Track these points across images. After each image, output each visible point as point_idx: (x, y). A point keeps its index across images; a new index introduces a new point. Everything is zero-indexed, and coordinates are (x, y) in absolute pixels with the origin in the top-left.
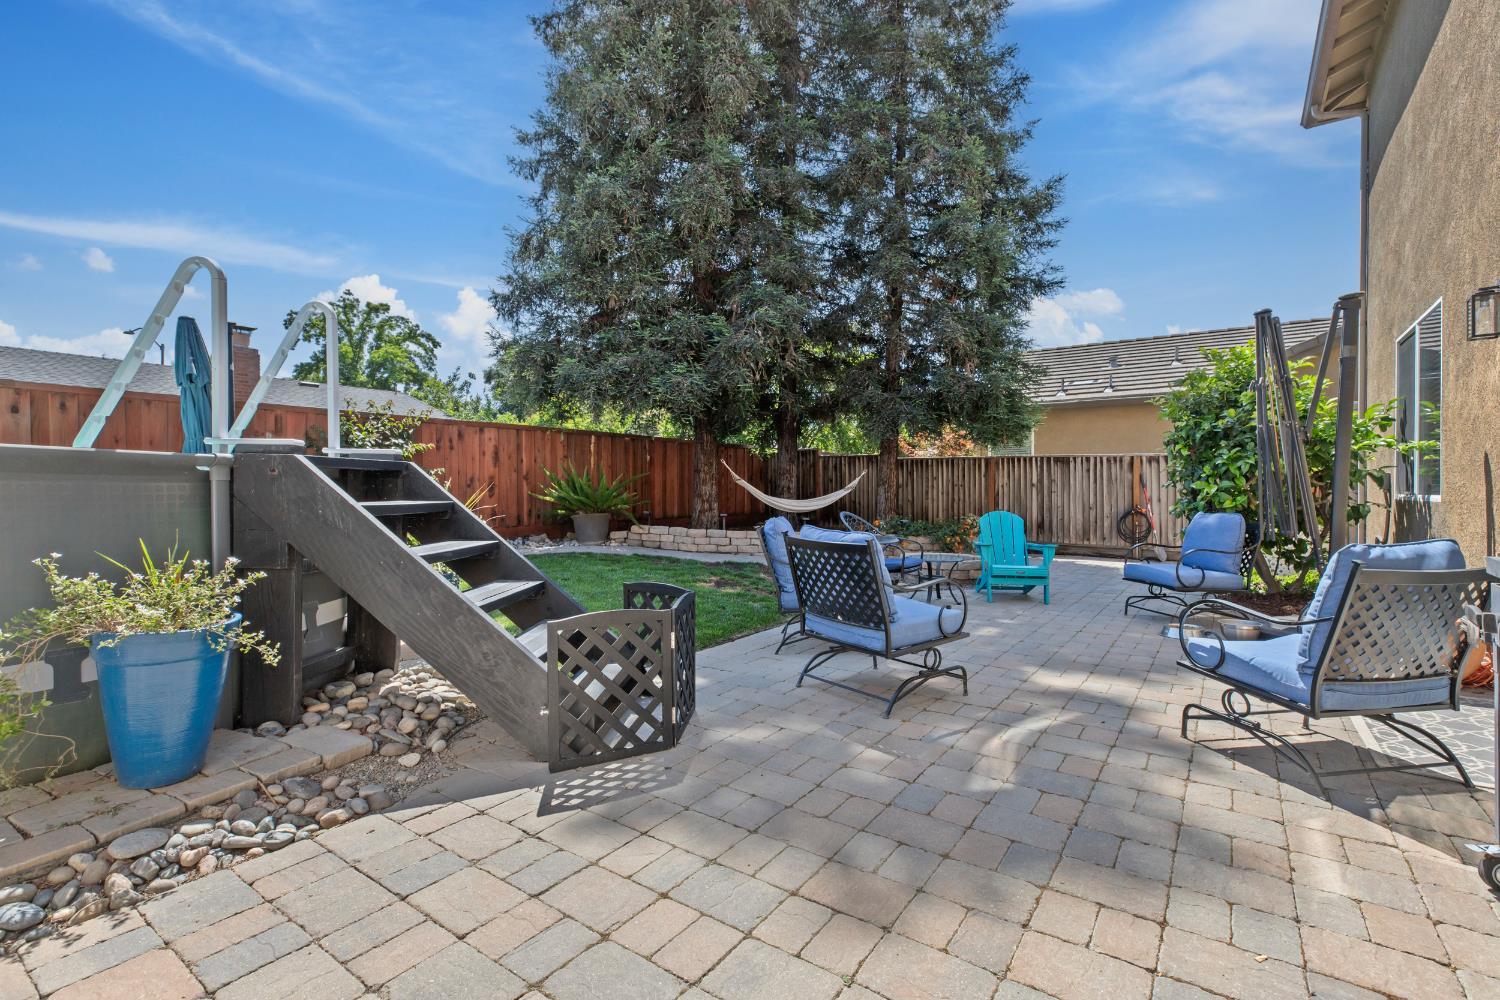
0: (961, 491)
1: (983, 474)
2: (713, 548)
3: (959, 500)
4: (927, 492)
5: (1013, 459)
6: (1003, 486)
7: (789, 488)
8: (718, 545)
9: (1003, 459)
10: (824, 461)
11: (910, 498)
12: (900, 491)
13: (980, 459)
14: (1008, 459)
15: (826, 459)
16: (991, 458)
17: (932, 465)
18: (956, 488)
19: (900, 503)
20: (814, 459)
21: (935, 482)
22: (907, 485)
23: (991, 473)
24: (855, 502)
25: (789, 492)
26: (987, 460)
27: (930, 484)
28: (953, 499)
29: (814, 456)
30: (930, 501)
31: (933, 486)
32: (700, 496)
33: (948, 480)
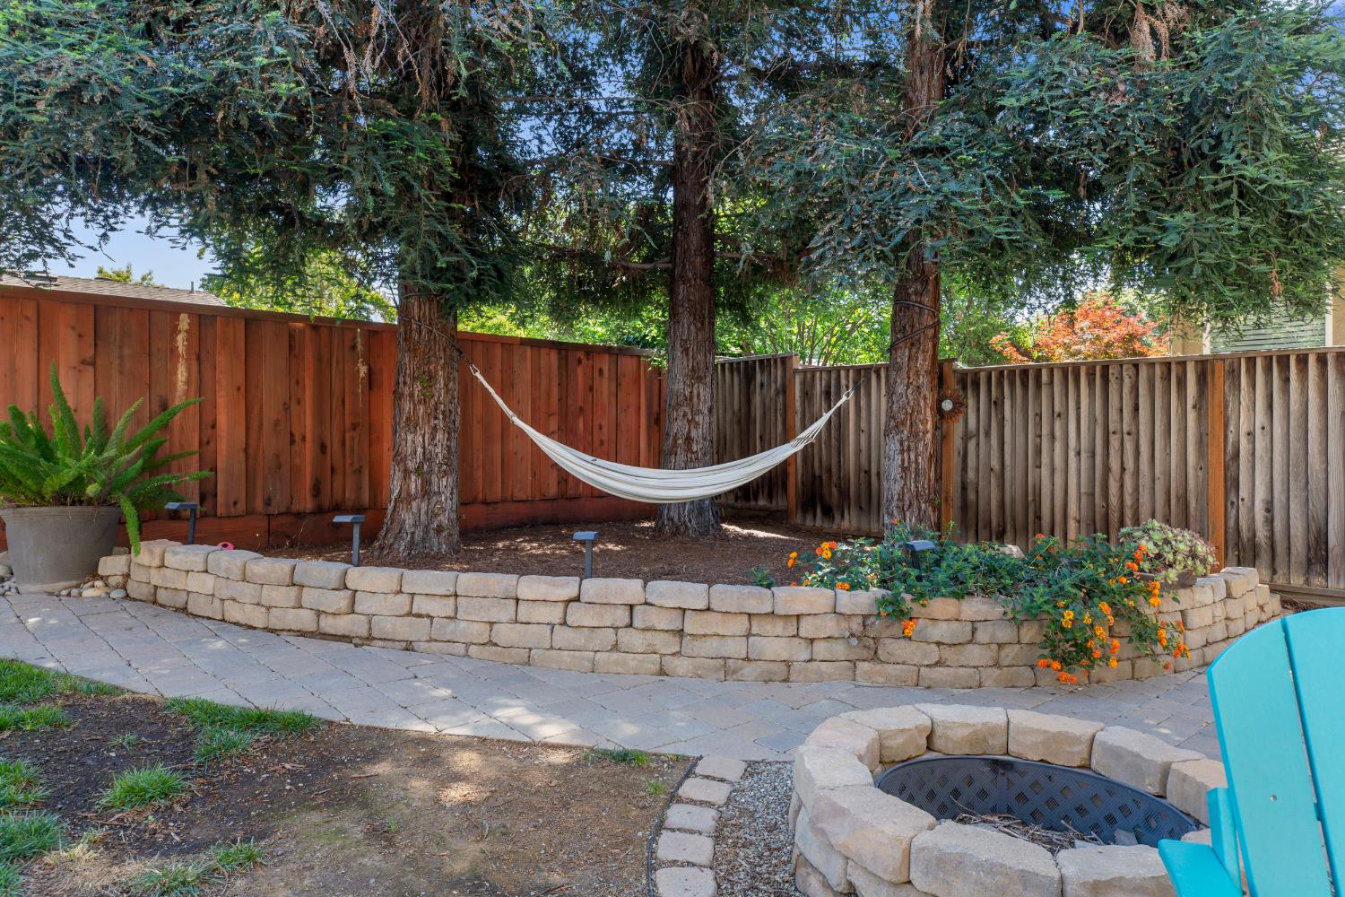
0: (1129, 446)
1: (1190, 402)
2: (305, 620)
3: (1123, 469)
4: (1038, 451)
5: (1284, 360)
6: (1251, 434)
7: (689, 439)
8: (319, 613)
9: (1251, 362)
10: (803, 383)
11: (995, 463)
12: (972, 445)
13: (1182, 364)
14: (1268, 359)
15: (810, 374)
16: (1217, 358)
17: (1051, 382)
18: (1114, 442)
19: (971, 475)
20: (784, 377)
21: (1058, 424)
22: (988, 434)
23: (1215, 397)
24: (868, 472)
25: (689, 449)
26: (1204, 366)
27: (1045, 431)
28: (1107, 469)
29: (784, 369)
30: (1045, 471)
31: (1052, 436)
32: (399, 458)
33: (1093, 420)
